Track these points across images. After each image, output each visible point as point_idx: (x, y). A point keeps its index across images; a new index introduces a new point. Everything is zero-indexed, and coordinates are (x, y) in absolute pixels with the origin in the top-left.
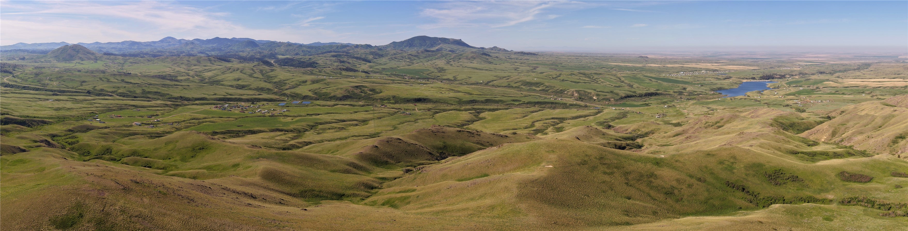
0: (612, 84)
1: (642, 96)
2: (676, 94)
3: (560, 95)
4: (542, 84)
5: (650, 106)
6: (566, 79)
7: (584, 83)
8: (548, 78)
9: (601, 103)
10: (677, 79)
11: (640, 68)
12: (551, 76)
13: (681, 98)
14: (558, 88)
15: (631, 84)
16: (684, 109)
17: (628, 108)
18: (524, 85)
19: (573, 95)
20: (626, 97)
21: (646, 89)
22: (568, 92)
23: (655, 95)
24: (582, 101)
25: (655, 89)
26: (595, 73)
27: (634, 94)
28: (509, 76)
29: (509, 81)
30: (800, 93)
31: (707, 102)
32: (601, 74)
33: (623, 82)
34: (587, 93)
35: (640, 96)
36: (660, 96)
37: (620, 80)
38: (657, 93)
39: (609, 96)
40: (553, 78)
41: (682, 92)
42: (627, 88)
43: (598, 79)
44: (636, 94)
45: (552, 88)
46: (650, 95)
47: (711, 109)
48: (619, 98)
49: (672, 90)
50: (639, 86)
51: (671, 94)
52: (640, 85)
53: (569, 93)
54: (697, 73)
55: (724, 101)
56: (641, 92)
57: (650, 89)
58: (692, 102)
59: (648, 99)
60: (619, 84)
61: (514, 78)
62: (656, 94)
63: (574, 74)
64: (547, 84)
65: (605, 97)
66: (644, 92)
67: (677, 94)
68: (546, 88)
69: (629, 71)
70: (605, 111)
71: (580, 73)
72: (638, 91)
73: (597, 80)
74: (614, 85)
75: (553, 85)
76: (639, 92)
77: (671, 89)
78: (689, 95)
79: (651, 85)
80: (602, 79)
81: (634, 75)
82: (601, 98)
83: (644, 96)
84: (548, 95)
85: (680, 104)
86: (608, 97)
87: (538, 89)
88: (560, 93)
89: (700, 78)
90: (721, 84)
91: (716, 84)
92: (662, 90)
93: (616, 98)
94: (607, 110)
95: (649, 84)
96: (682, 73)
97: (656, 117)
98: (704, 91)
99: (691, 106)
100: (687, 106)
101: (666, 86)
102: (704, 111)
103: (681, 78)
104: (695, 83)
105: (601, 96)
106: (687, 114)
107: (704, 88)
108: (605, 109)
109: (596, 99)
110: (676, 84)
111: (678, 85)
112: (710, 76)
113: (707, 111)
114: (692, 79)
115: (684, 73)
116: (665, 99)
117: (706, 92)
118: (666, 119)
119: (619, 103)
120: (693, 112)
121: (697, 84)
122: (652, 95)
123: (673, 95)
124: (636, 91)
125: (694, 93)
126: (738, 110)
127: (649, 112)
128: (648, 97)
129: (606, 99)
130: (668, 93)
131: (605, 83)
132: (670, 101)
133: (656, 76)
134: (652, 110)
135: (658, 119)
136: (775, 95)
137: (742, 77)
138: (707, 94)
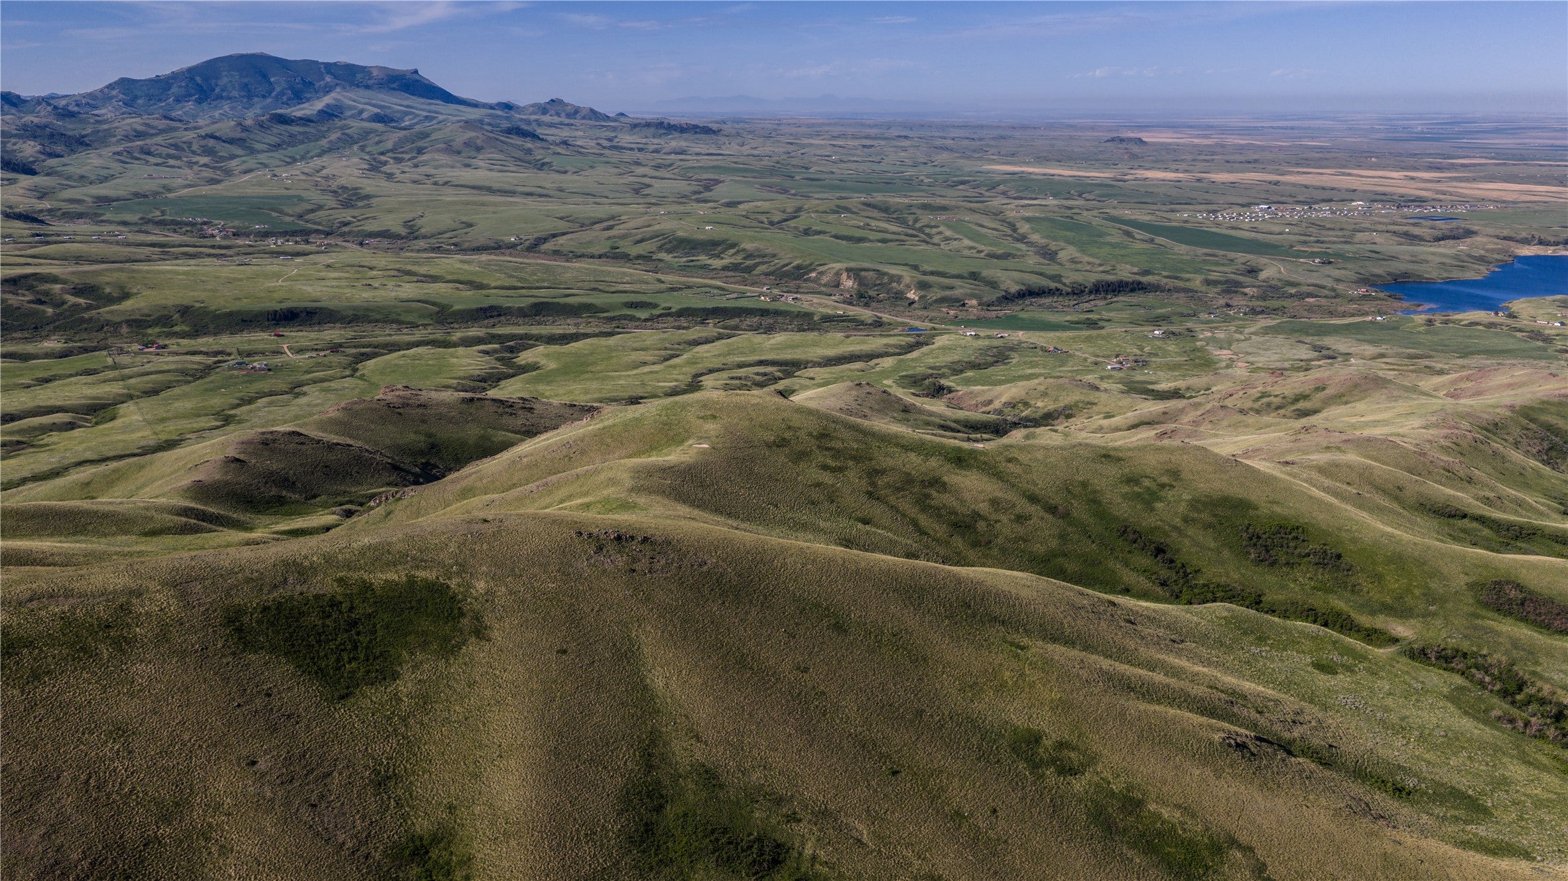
0: (982, 247)
1: (1082, 292)
2: (1213, 291)
3: (792, 284)
4: (733, 246)
5: (1103, 328)
6: (819, 228)
7: (879, 241)
8: (755, 224)
9: (931, 315)
10: (1233, 233)
12: (763, 218)
13: (1228, 305)
14: (786, 261)
15: (1053, 246)
16: (1225, 345)
17: (1021, 333)
18: (669, 251)
19: (837, 285)
20: (1021, 295)
21: (1101, 269)
22: (821, 273)
23: (1133, 290)
24: (867, 305)
25: (1136, 270)
26: (925, 207)
27: (1053, 285)
28: (613, 218)
29: (615, 237)
31: (1321, 326)
32: (944, 208)
33: (1022, 239)
34: (886, 280)
35: (1074, 294)
36: (1151, 295)
37: (1015, 230)
38: (1139, 283)
39: (961, 289)
40: (772, 223)
41: (1238, 284)
42: (1032, 261)
43: (932, 227)
44: (1059, 286)
45: (766, 259)
46: (1114, 291)
47: (1325, 352)
48: (998, 299)
49: (1201, 273)
50: (1078, 255)
51: (1192, 291)
52: (1083, 251)
53: (825, 279)
54: (1324, 212)
55: (1394, 328)
56: (1078, 278)
57: (1118, 266)
58: (1264, 322)
59: (1101, 303)
60: (1008, 245)
61: (631, 224)
62: (1136, 287)
63: (847, 210)
64: (749, 246)
65: (948, 293)
66: (1093, 278)
67: (1219, 289)
68: (745, 258)
69: (1056, 196)
70: (939, 341)
71: (869, 205)
72: (1070, 274)
73: (927, 230)
74: (987, 249)
75: (770, 250)
76: (1071, 277)
77: (1198, 271)
78: (1264, 298)
79: (1123, 252)
80: (948, 227)
81: (1069, 213)
82: (934, 294)
83: (1091, 292)
84: (752, 285)
85: (1216, 328)
86: (957, 293)
87: (717, 263)
88: (794, 279)
89: (1331, 233)
90: (1414, 259)
91: (1393, 258)
92: (1159, 274)
93: (985, 299)
94: (946, 337)
95: (1117, 251)
96: (1261, 210)
97: (1109, 367)
98: (1329, 283)
99: (1253, 337)
100: (1237, 336)
101: (1185, 257)
102: (1296, 357)
103: (1254, 229)
104: (1306, 251)
105: (935, 289)
106: (1224, 364)
107: (1332, 274)
108: (941, 334)
109: (917, 298)
110: (1222, 253)
111: (1232, 255)
112: (1380, 223)
113: (1306, 360)
114: (1296, 234)
115: (1269, 208)
116: (1163, 306)
117: (1334, 290)
118: (1138, 377)
119: (994, 314)
120: (1251, 359)
121: (1313, 255)
122: (1119, 291)
123: (1200, 294)
124: (1060, 276)
125: (1287, 288)
126: (1433, 364)
127: (1091, 350)
128: (1105, 299)
129: (951, 299)
130: (1181, 284)
131: (955, 242)
132: (1182, 315)
133: (1153, 218)
134: (1103, 343)
135: (1113, 373)
137: (1524, 235)
138: (1335, 297)
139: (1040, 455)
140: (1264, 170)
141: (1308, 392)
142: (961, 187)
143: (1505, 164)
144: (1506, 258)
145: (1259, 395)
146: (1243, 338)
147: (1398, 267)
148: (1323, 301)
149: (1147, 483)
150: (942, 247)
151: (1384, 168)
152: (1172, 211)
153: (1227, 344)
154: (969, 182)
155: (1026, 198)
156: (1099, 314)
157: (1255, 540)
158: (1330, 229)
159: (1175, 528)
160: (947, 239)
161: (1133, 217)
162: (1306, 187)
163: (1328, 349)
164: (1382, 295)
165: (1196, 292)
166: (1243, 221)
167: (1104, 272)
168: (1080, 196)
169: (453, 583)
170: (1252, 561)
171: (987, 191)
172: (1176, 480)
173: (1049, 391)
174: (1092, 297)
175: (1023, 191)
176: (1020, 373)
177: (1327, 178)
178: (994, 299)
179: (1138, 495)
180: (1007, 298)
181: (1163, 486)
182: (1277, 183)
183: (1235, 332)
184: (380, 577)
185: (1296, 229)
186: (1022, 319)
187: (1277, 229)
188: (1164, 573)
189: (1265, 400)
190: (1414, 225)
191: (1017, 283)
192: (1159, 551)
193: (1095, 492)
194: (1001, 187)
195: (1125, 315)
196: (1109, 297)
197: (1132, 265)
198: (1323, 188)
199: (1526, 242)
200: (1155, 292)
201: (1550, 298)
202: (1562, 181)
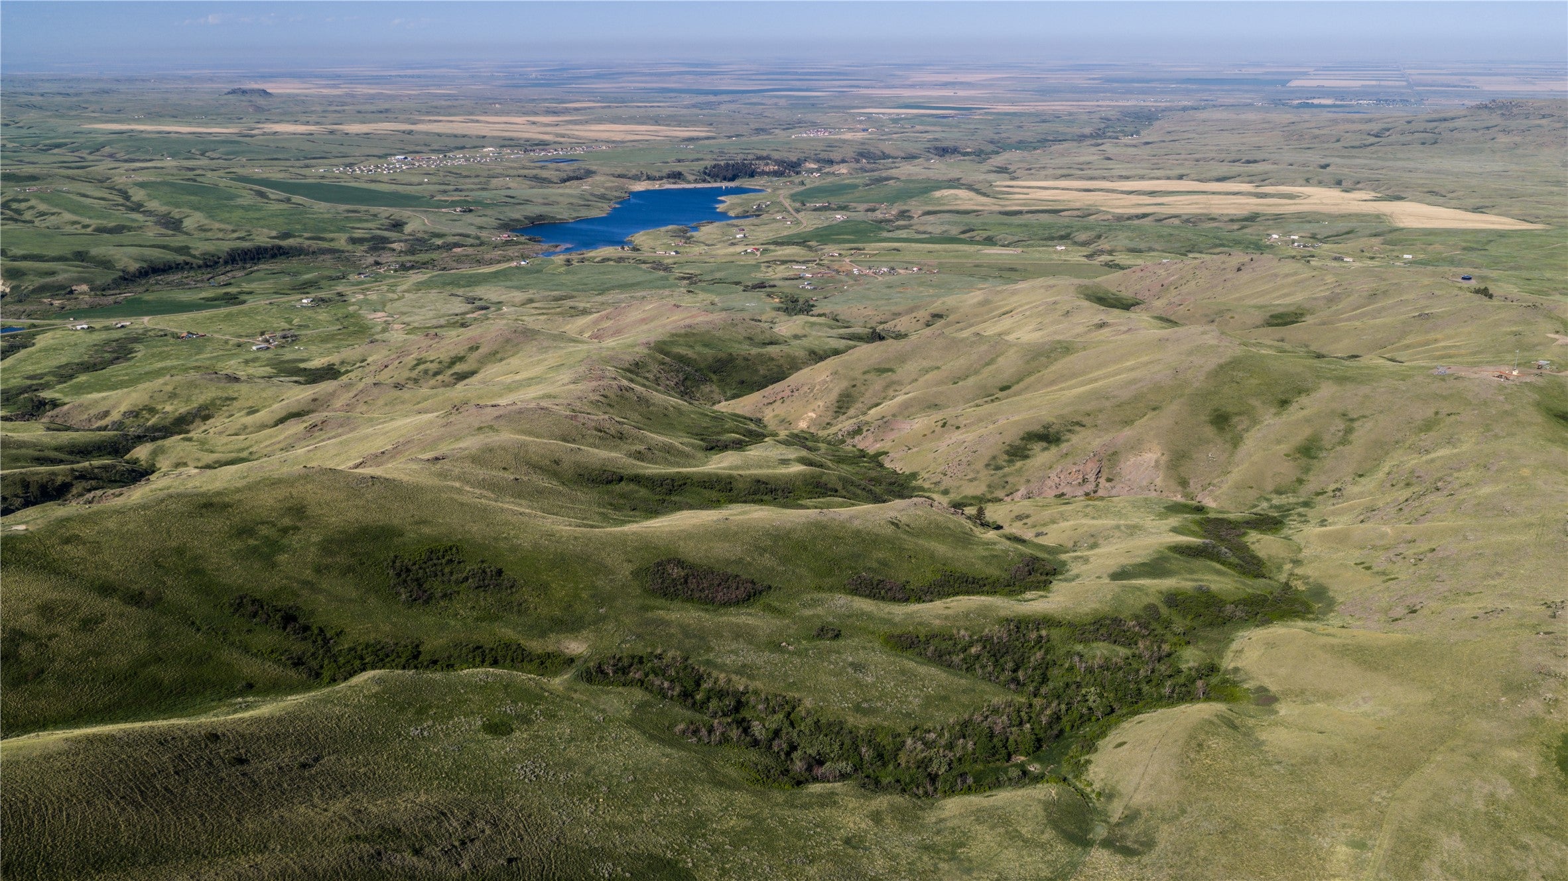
0: (87, 221)
1: (216, 263)
2: (360, 250)
5: (244, 302)
9: (29, 308)
10: (373, 186)
11: (223, 142)
13: (377, 263)
15: (176, 213)
16: (379, 307)
17: (146, 319)
20: (143, 274)
21: (235, 235)
23: (274, 256)
25: (274, 233)
27: (180, 259)
30: (826, 235)
31: (471, 276)
32: (33, 178)
33: (138, 207)
35: (207, 266)
36: (295, 261)
37: (128, 198)
38: (280, 248)
39: (65, 273)
41: (385, 240)
42: (152, 232)
43: (20, 201)
44: (188, 259)
46: (252, 259)
47: (478, 303)
48: (115, 281)
49: (344, 231)
50: (206, 222)
51: (338, 251)
52: (212, 217)
54: (458, 160)
55: (538, 272)
56: (209, 247)
57: (254, 231)
58: (416, 277)
59: (239, 274)
60: (121, 216)
62: (276, 253)
65: (48, 280)
66: (226, 246)
67: (365, 247)
69: (174, 155)
70: (42, 341)
72: (200, 244)
73: (15, 206)
74: (95, 223)
76: (200, 247)
77: (341, 230)
78: (412, 252)
79: (257, 215)
80: (42, 199)
81: (190, 174)
82: (29, 284)
83: (226, 263)
85: (368, 289)
86: (60, 278)
89: (468, 180)
90: (546, 201)
91: (527, 202)
92: (300, 236)
93: (98, 283)
94: (49, 334)
95: (251, 214)
96: (398, 161)
97: (254, 348)
98: (472, 231)
99: (406, 295)
100: (391, 295)
101: (326, 216)
102: (451, 312)
103: (393, 182)
104: (447, 201)
105: (31, 277)
106: (380, 328)
107: (474, 222)
108: (44, 332)
109: (8, 290)
110: (364, 208)
111: (374, 209)
112: (511, 168)
113: (461, 314)
114: (435, 184)
115: (406, 158)
116: (309, 271)
117: (478, 238)
118: (288, 354)
119: (111, 299)
120: (406, 319)
121: (454, 204)
122: (259, 259)
123: (347, 254)
124: (188, 248)
125: (433, 240)
126: (577, 304)
127: (232, 330)
128: (244, 268)
129: (53, 287)
130: (325, 245)
131: (53, 217)
132: (331, 279)
133: (287, 175)
134: (246, 319)
135: (259, 354)
136: (733, 244)
137: (634, 172)
138: (480, 245)
139: (111, 524)
140: (396, 120)
141: (462, 354)
142: (56, 151)
143: (609, 107)
144: (623, 195)
145: (415, 362)
146: (396, 296)
147: (533, 210)
148: (470, 250)
149: (264, 531)
150: (36, 224)
151: (508, 113)
152: (307, 167)
153: (382, 305)
154: (66, 144)
155: (138, 160)
156: (239, 286)
157: (404, 576)
158: (466, 177)
159: (306, 583)
160: (42, 214)
161: (264, 176)
162: (439, 135)
163: (481, 299)
164: (522, 239)
165: (343, 252)
166: (381, 173)
167: (239, 238)
168: (203, 154)
170: (404, 603)
171: (91, 153)
172: (301, 520)
173: (177, 391)
174: (229, 268)
175: (134, 152)
176: (148, 368)
177: (456, 125)
178: (110, 281)
179: (255, 550)
180: (126, 279)
181: (285, 531)
182: (410, 132)
183: (388, 291)
185: (434, 179)
186: (147, 302)
187: (415, 179)
188: (298, 647)
189: (422, 367)
190: (541, 168)
191: (136, 260)
192: (289, 618)
193: (196, 558)
194: (107, 149)
195: (269, 284)
196: (248, 266)
197: (269, 227)
198: (456, 136)
199: (636, 178)
200: (300, 255)
201: (663, 229)
202: (657, 121)
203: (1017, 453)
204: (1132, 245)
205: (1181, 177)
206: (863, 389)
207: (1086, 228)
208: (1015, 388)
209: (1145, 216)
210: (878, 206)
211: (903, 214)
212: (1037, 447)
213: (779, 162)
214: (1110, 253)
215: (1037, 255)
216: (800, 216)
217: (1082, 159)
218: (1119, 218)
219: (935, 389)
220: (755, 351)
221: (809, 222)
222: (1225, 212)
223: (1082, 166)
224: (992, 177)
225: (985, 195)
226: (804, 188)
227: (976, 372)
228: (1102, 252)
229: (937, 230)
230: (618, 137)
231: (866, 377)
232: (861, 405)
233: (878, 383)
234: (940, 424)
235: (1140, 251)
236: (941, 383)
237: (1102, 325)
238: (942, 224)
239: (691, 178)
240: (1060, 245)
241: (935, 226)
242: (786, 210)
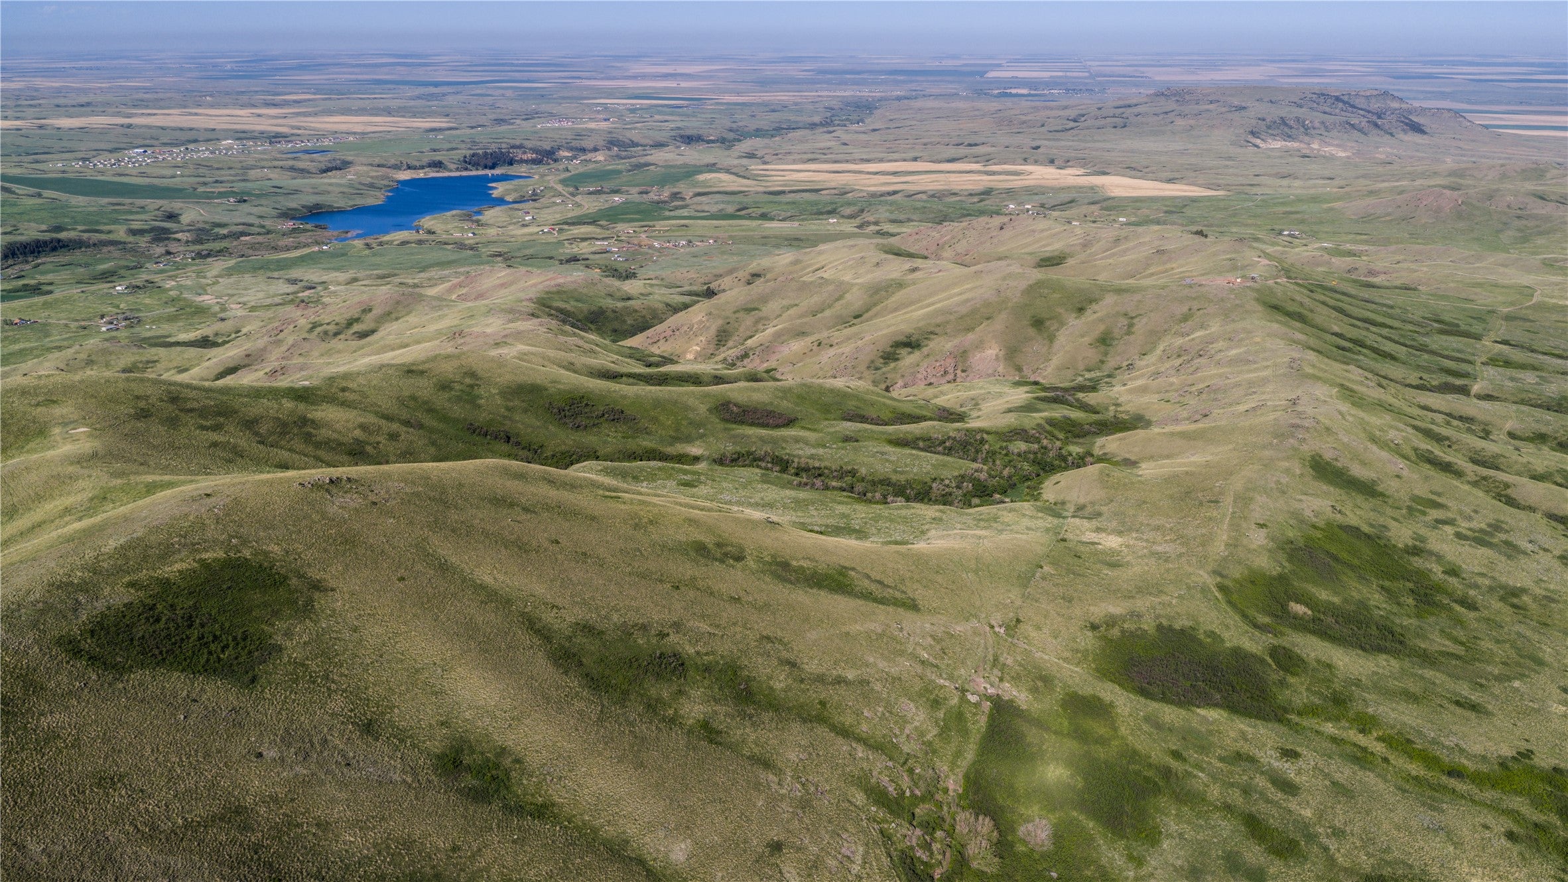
2: (143, 241)
5: (51, 292)
13: (168, 253)
16: (200, 291)
21: (1, 230)
23: (54, 249)
25: (44, 227)
30: (613, 215)
36: (77, 252)
38: (59, 241)
41: (166, 231)
46: (32, 252)
47: (302, 284)
49: (120, 224)
51: (119, 243)
54: (202, 153)
55: (343, 255)
57: (22, 226)
58: (216, 266)
59: (28, 267)
62: (57, 246)
67: (147, 237)
77: (115, 221)
78: (199, 242)
79: (16, 210)
85: (175, 276)
89: (223, 172)
90: (316, 191)
91: (296, 192)
92: (74, 229)
95: (12, 208)
96: (139, 154)
98: (254, 220)
99: (221, 280)
100: (205, 281)
101: (89, 209)
102: (279, 292)
103: (143, 174)
104: (213, 192)
106: (217, 308)
107: (252, 212)
110: (130, 201)
111: (140, 202)
112: (262, 159)
113: (292, 293)
114: (189, 176)
115: (145, 151)
116: (102, 261)
117: (263, 227)
118: (146, 332)
120: (238, 299)
121: (221, 195)
122: (39, 252)
123: (130, 245)
125: (216, 230)
126: (405, 281)
127: (63, 315)
128: (27, 262)
130: (103, 237)
132: (129, 268)
133: (26, 170)
134: (68, 306)
135: (113, 333)
136: (524, 226)
137: (393, 161)
138: (268, 233)
140: (104, 114)
141: (354, 316)
143: (330, 99)
144: (391, 183)
146: (210, 282)
147: (311, 200)
148: (260, 238)
149: (457, 386)
151: (225, 106)
152: (42, 162)
153: (201, 289)
156: (33, 278)
157: (562, 412)
158: (218, 169)
159: (505, 417)
162: (163, 128)
163: (301, 280)
164: (309, 227)
165: (125, 243)
166: (126, 166)
167: (9, 233)
169: (247, 553)
170: (572, 429)
172: (477, 380)
177: (173, 118)
179: (459, 398)
181: (471, 386)
182: (128, 126)
183: (198, 277)
184: (173, 569)
185: (187, 172)
187: (168, 172)
189: (319, 329)
190: (294, 159)
193: (426, 402)
195: (65, 274)
196: (32, 259)
197: (37, 222)
198: (181, 129)
199: (397, 167)
200: (80, 248)
201: (449, 214)
202: (389, 112)
203: (889, 357)
204: (893, 217)
205: (915, 159)
206: (736, 325)
207: (849, 204)
208: (866, 316)
209: (895, 193)
210: (649, 189)
211: (675, 196)
212: (903, 351)
213: (535, 150)
214: (876, 223)
215: (814, 227)
216: (578, 199)
217: (822, 145)
218: (873, 195)
219: (800, 321)
220: (620, 305)
221: (590, 205)
222: (964, 187)
223: (825, 151)
224: (745, 161)
225: (744, 177)
226: (568, 174)
227: (830, 306)
228: (868, 223)
229: (714, 209)
230: (358, 129)
231: (737, 315)
232: (737, 338)
233: (749, 320)
234: (815, 344)
235: (901, 222)
236: (801, 316)
237: (914, 270)
238: (717, 203)
239: (453, 166)
240: (833, 218)
241: (710, 205)
242: (560, 195)
